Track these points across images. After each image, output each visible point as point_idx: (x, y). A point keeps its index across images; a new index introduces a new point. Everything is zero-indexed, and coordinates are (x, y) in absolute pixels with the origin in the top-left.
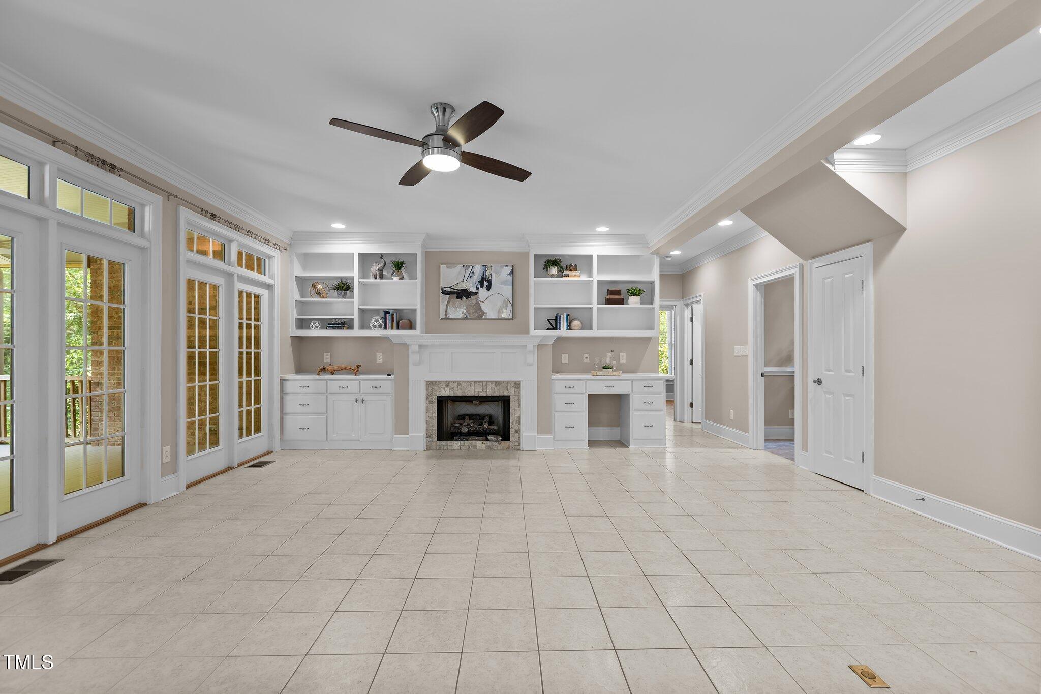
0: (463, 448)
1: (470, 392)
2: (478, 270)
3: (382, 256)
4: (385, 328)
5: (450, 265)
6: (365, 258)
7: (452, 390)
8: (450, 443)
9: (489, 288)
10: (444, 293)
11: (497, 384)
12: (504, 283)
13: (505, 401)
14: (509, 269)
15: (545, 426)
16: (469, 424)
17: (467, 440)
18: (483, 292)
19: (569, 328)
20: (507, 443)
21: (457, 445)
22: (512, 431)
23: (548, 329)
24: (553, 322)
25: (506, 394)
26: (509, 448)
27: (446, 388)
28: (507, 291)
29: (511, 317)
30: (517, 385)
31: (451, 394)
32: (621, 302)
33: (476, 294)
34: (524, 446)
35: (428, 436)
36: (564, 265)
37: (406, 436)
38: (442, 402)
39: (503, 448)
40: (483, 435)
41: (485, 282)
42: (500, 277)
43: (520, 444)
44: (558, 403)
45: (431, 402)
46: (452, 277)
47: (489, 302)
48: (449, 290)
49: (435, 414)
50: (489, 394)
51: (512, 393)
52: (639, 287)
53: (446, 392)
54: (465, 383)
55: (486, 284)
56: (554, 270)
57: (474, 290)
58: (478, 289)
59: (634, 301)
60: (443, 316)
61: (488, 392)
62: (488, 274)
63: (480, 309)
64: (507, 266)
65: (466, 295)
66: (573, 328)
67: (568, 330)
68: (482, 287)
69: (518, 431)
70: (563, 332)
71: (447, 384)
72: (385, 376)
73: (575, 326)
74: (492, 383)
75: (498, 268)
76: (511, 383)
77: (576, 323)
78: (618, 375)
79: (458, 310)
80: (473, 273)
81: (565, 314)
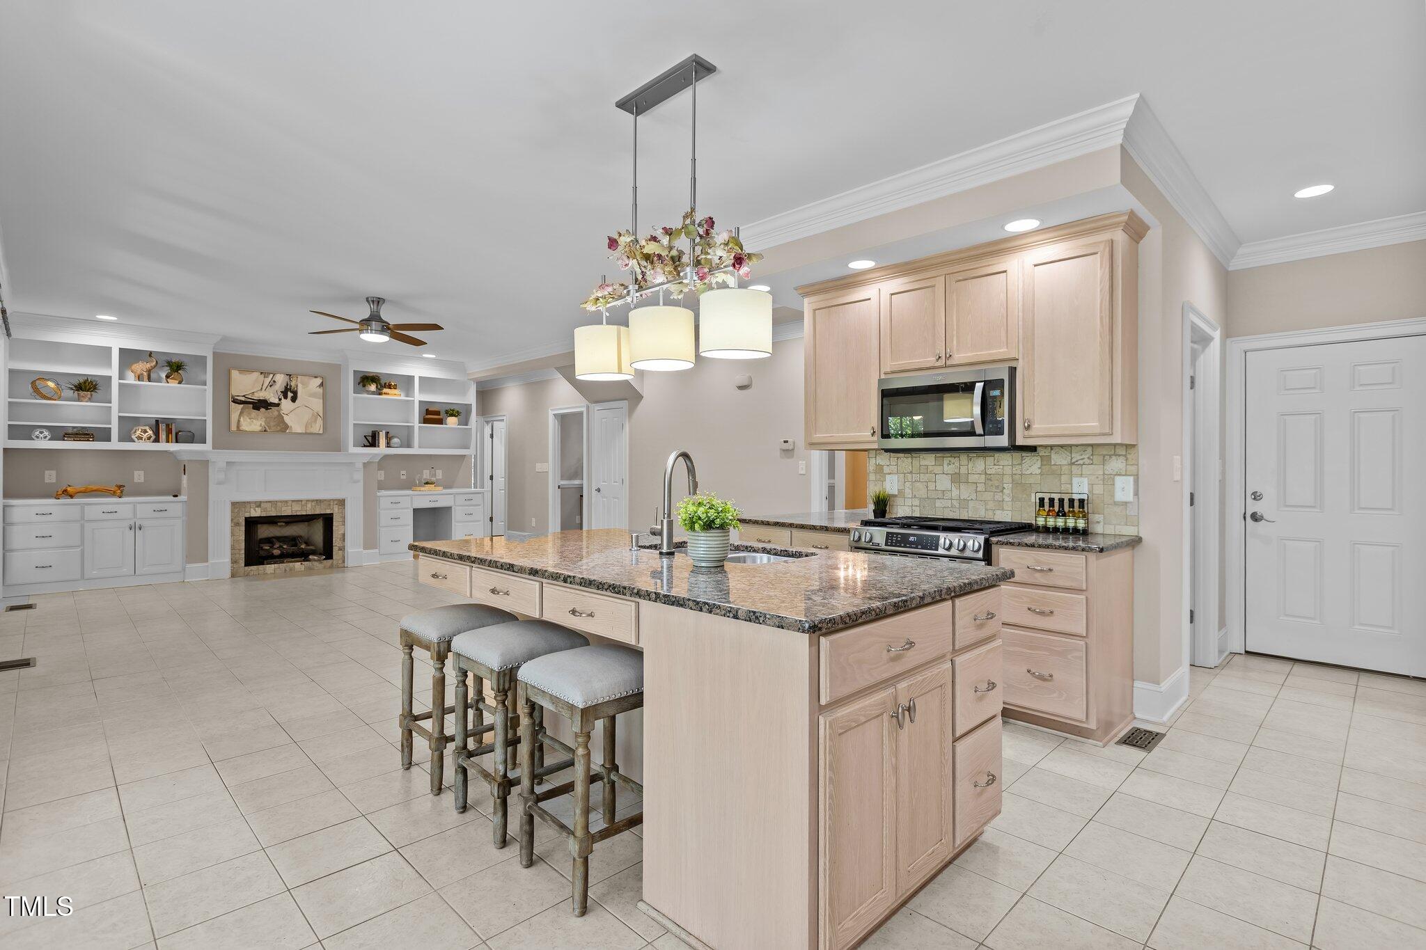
0: (277, 571)
1: (287, 511)
2: (281, 380)
3: (151, 354)
4: (157, 440)
5: (243, 370)
6: (127, 355)
7: (265, 510)
8: (261, 567)
9: (294, 399)
10: (235, 401)
11: (319, 502)
12: (314, 395)
13: (328, 520)
14: (319, 381)
15: (371, 541)
16: (281, 547)
17: (283, 562)
18: (286, 404)
19: (388, 445)
20: (330, 561)
21: (270, 568)
22: (335, 549)
23: (365, 446)
24: (370, 439)
25: (328, 512)
26: (331, 567)
27: (257, 509)
28: (317, 405)
29: (321, 432)
30: (342, 503)
31: (264, 514)
32: (440, 422)
33: (278, 405)
34: (350, 562)
35: (234, 562)
36: (383, 382)
37: (205, 564)
38: (251, 524)
39: (325, 567)
40: (304, 556)
41: (290, 392)
42: (308, 389)
43: (344, 562)
44: (384, 517)
45: (237, 524)
46: (245, 384)
47: (296, 416)
48: (243, 399)
49: (243, 537)
50: (309, 513)
51: (335, 510)
52: (457, 409)
53: (256, 513)
54: (281, 502)
55: (290, 395)
56: (373, 387)
57: (276, 401)
58: (280, 400)
59: (452, 421)
60: (234, 428)
61: (309, 510)
62: (293, 384)
63: (283, 421)
64: (316, 377)
65: (263, 405)
66: (392, 445)
67: (388, 447)
68: (286, 397)
69: (342, 549)
70: (382, 449)
71: (259, 504)
72: (171, 498)
73: (395, 443)
74: (313, 501)
75: (306, 379)
76: (334, 500)
77: (395, 440)
78: (440, 490)
79: (253, 423)
80: (274, 381)
81: (384, 432)
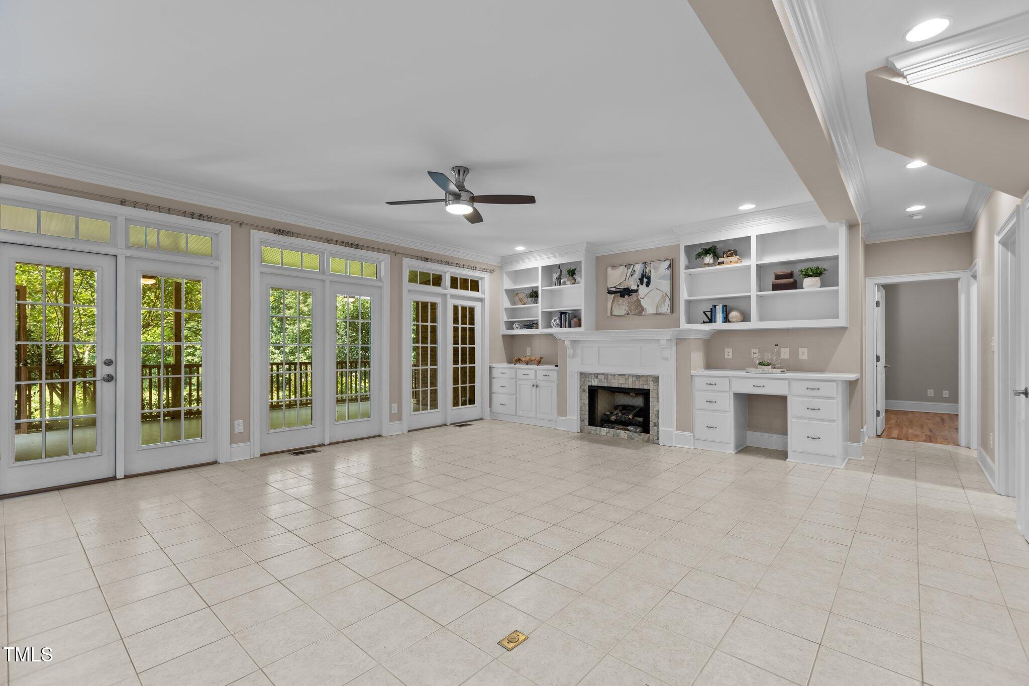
0: (609, 434)
1: (615, 384)
2: (639, 268)
3: (559, 266)
4: (561, 327)
5: (615, 267)
6: (547, 270)
7: (600, 381)
8: (598, 428)
9: (648, 285)
10: (610, 292)
11: (638, 377)
12: (663, 277)
13: (645, 394)
14: (667, 263)
15: (685, 423)
16: (617, 414)
17: (613, 428)
18: (643, 289)
19: (726, 319)
20: (647, 435)
21: (604, 431)
22: (651, 424)
23: (704, 322)
24: (709, 314)
25: (646, 387)
26: (648, 441)
27: (595, 379)
28: (666, 286)
29: (669, 311)
30: (656, 379)
31: (600, 385)
32: (794, 286)
33: (636, 291)
34: (661, 441)
35: (582, 420)
36: (719, 252)
37: (565, 418)
38: (593, 392)
39: (643, 440)
40: (624, 424)
41: (645, 279)
42: (659, 273)
43: (658, 438)
44: (699, 399)
45: (584, 390)
46: (617, 278)
47: (650, 298)
48: (614, 289)
49: (587, 402)
50: (631, 387)
51: (651, 386)
53: (595, 383)
54: (611, 375)
55: (645, 280)
56: (709, 259)
57: (634, 287)
58: (638, 286)
59: (810, 284)
60: (609, 314)
61: (630, 384)
62: (647, 271)
63: (640, 305)
64: (665, 260)
65: (627, 293)
66: (730, 320)
67: (724, 322)
68: (642, 284)
69: (657, 425)
70: (719, 325)
71: (596, 376)
72: (553, 367)
73: (733, 318)
74: (633, 376)
75: (656, 264)
76: (650, 377)
77: (733, 315)
78: (777, 373)
79: (622, 306)
80: (634, 271)
81: (721, 305)
